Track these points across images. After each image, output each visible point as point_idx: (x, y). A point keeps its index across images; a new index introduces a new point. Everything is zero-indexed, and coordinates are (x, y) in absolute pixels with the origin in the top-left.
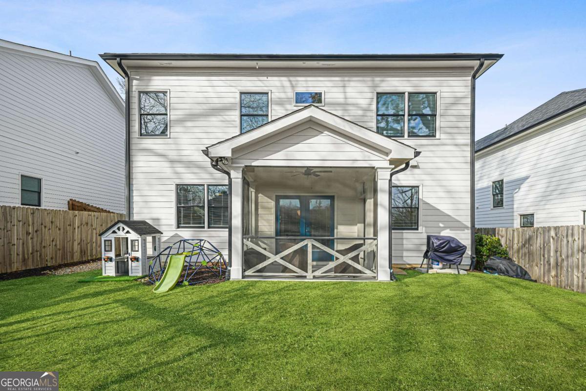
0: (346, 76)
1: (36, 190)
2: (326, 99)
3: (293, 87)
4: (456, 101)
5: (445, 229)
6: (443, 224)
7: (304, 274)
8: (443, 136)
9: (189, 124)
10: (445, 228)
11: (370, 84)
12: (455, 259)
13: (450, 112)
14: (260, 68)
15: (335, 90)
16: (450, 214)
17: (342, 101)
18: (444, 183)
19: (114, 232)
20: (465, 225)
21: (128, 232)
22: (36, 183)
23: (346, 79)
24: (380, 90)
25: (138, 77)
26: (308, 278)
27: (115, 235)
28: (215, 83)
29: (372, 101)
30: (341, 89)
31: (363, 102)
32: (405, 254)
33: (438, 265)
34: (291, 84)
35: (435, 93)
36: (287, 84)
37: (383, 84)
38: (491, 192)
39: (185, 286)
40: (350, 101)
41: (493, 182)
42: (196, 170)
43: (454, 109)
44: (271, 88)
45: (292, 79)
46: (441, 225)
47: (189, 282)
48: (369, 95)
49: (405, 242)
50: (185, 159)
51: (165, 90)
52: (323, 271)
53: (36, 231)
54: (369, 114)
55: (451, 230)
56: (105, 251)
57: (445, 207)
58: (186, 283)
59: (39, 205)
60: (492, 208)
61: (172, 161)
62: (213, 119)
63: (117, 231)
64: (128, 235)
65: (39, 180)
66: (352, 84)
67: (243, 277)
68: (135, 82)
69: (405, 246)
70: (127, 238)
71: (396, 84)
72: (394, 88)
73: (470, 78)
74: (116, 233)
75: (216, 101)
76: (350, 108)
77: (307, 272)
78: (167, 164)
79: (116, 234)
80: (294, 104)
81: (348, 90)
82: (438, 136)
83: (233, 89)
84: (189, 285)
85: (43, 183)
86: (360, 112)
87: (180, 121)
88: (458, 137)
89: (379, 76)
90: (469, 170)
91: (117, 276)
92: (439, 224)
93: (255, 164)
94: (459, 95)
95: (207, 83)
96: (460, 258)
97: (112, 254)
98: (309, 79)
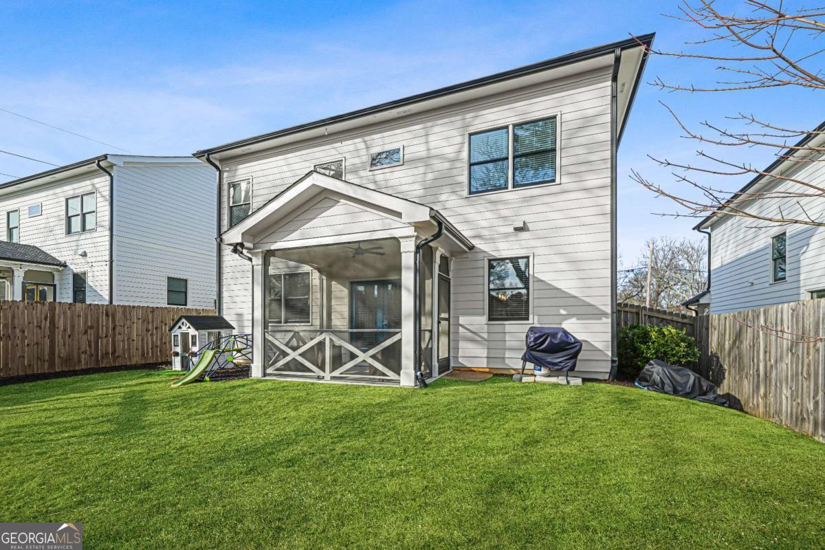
0: (429, 121)
1: (183, 290)
2: (405, 156)
3: (367, 148)
4: (586, 123)
5: (570, 318)
6: (564, 309)
7: (321, 374)
8: (565, 179)
10: (569, 316)
11: (459, 124)
12: (561, 362)
13: (576, 141)
14: (330, 135)
15: (416, 141)
16: (577, 295)
17: (424, 154)
18: (566, 249)
20: (602, 311)
21: (189, 328)
22: (183, 283)
23: (430, 124)
24: (472, 130)
25: (229, 169)
26: (325, 379)
27: (180, 331)
28: (291, 161)
29: (462, 147)
30: (423, 140)
31: (450, 151)
32: (508, 354)
33: (540, 370)
34: (366, 144)
35: (555, 117)
36: (362, 146)
37: (478, 121)
38: (770, 256)
39: (206, 381)
40: (434, 152)
41: (773, 238)
43: (583, 134)
44: (345, 155)
45: (366, 138)
46: (563, 312)
47: (210, 378)
48: (459, 139)
49: (508, 337)
52: (341, 372)
53: (156, 328)
54: (458, 165)
55: (578, 319)
56: (175, 346)
57: (568, 284)
58: (207, 378)
59: (186, 305)
60: (771, 281)
63: (181, 326)
64: (189, 331)
65: (186, 281)
66: (436, 129)
67: (265, 375)
68: (225, 175)
69: (507, 343)
70: (188, 333)
71: (495, 116)
72: (492, 123)
73: (609, 83)
74: (181, 328)
76: (434, 161)
77: (324, 372)
80: (370, 169)
81: (431, 138)
82: (558, 181)
84: (210, 381)
85: (189, 283)
86: (447, 165)
88: (588, 176)
89: (469, 112)
90: (609, 225)
91: (182, 371)
92: (559, 311)
93: (273, 247)
94: (591, 112)
95: (283, 163)
96: (573, 361)
97: (179, 349)
98: (386, 134)
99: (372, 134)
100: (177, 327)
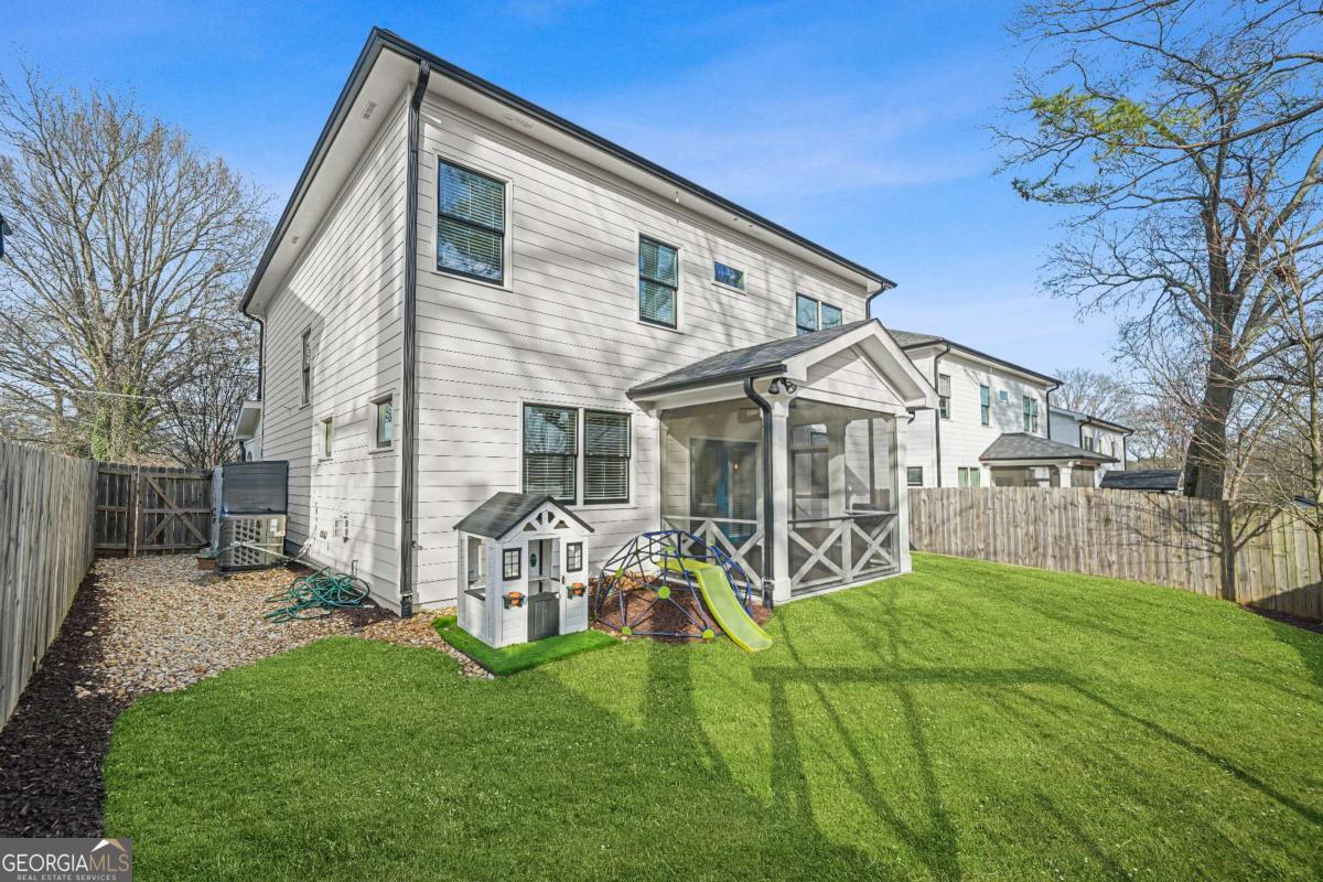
0: (769, 257)
2: (747, 285)
3: (711, 250)
9: (553, 270)
11: (790, 277)
14: (680, 205)
15: (757, 273)
17: (765, 293)
19: (530, 527)
21: (562, 524)
23: (769, 261)
24: (799, 290)
25: (439, 121)
27: (531, 536)
29: (793, 304)
30: (763, 276)
34: (709, 244)
36: (703, 242)
37: (803, 283)
40: (774, 297)
42: (568, 375)
44: (682, 242)
45: (710, 236)
48: (790, 294)
50: (546, 346)
51: (502, 177)
56: (506, 578)
61: (518, 348)
62: (597, 271)
63: (535, 524)
64: (561, 532)
66: (774, 271)
68: (430, 131)
70: (558, 540)
71: (813, 286)
72: (810, 292)
74: (535, 529)
75: (603, 237)
78: (506, 353)
79: (534, 532)
80: (713, 281)
81: (771, 279)
83: (630, 224)
87: (536, 259)
98: (732, 245)
99: (719, 236)
100: (523, 524)
